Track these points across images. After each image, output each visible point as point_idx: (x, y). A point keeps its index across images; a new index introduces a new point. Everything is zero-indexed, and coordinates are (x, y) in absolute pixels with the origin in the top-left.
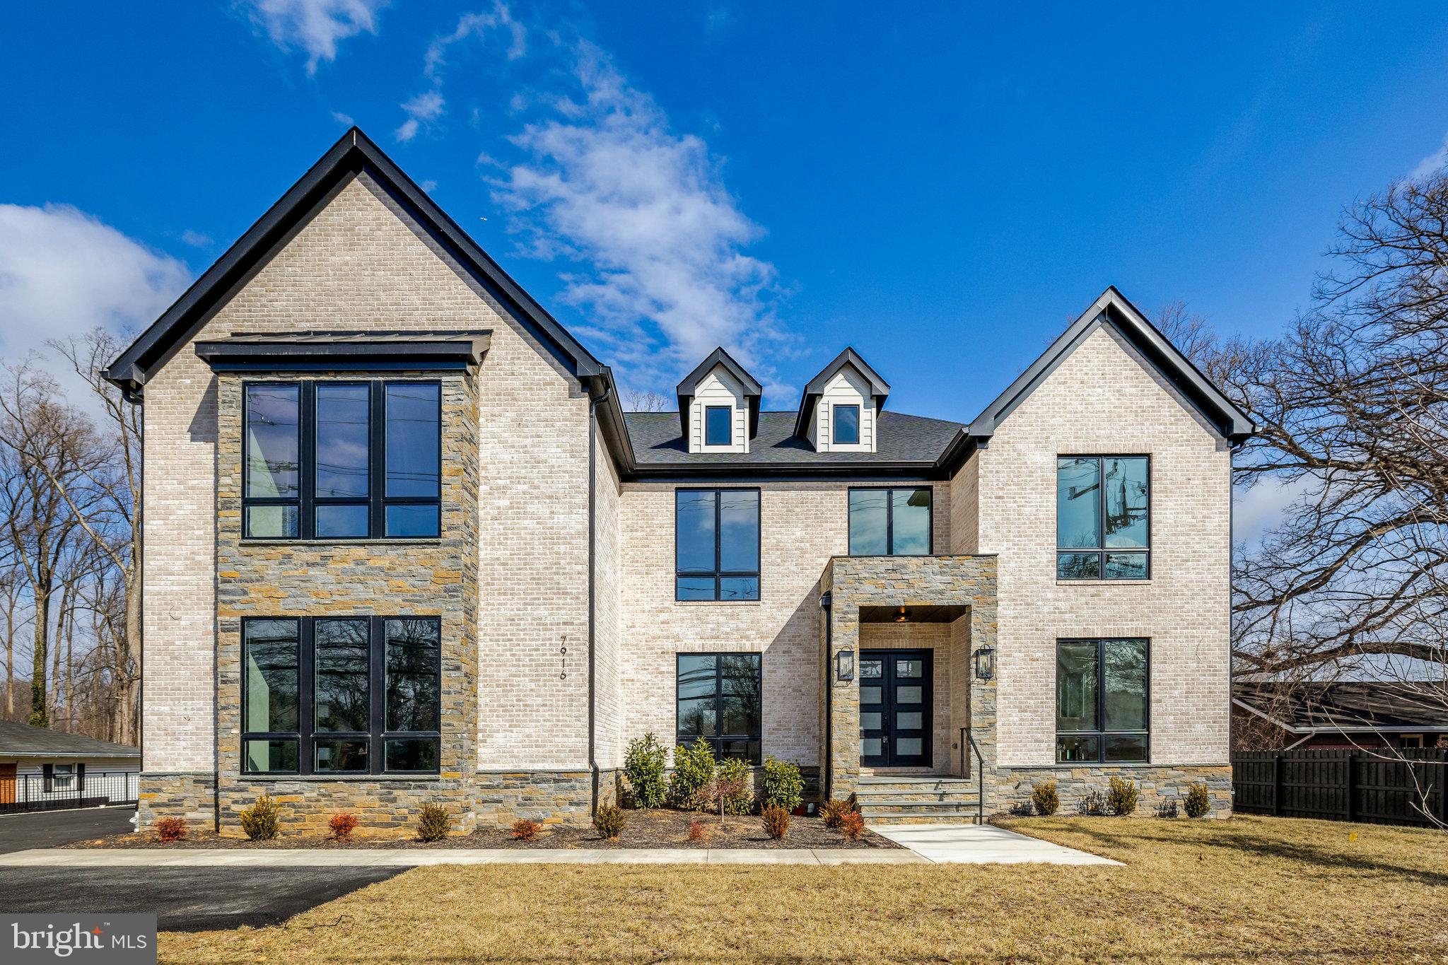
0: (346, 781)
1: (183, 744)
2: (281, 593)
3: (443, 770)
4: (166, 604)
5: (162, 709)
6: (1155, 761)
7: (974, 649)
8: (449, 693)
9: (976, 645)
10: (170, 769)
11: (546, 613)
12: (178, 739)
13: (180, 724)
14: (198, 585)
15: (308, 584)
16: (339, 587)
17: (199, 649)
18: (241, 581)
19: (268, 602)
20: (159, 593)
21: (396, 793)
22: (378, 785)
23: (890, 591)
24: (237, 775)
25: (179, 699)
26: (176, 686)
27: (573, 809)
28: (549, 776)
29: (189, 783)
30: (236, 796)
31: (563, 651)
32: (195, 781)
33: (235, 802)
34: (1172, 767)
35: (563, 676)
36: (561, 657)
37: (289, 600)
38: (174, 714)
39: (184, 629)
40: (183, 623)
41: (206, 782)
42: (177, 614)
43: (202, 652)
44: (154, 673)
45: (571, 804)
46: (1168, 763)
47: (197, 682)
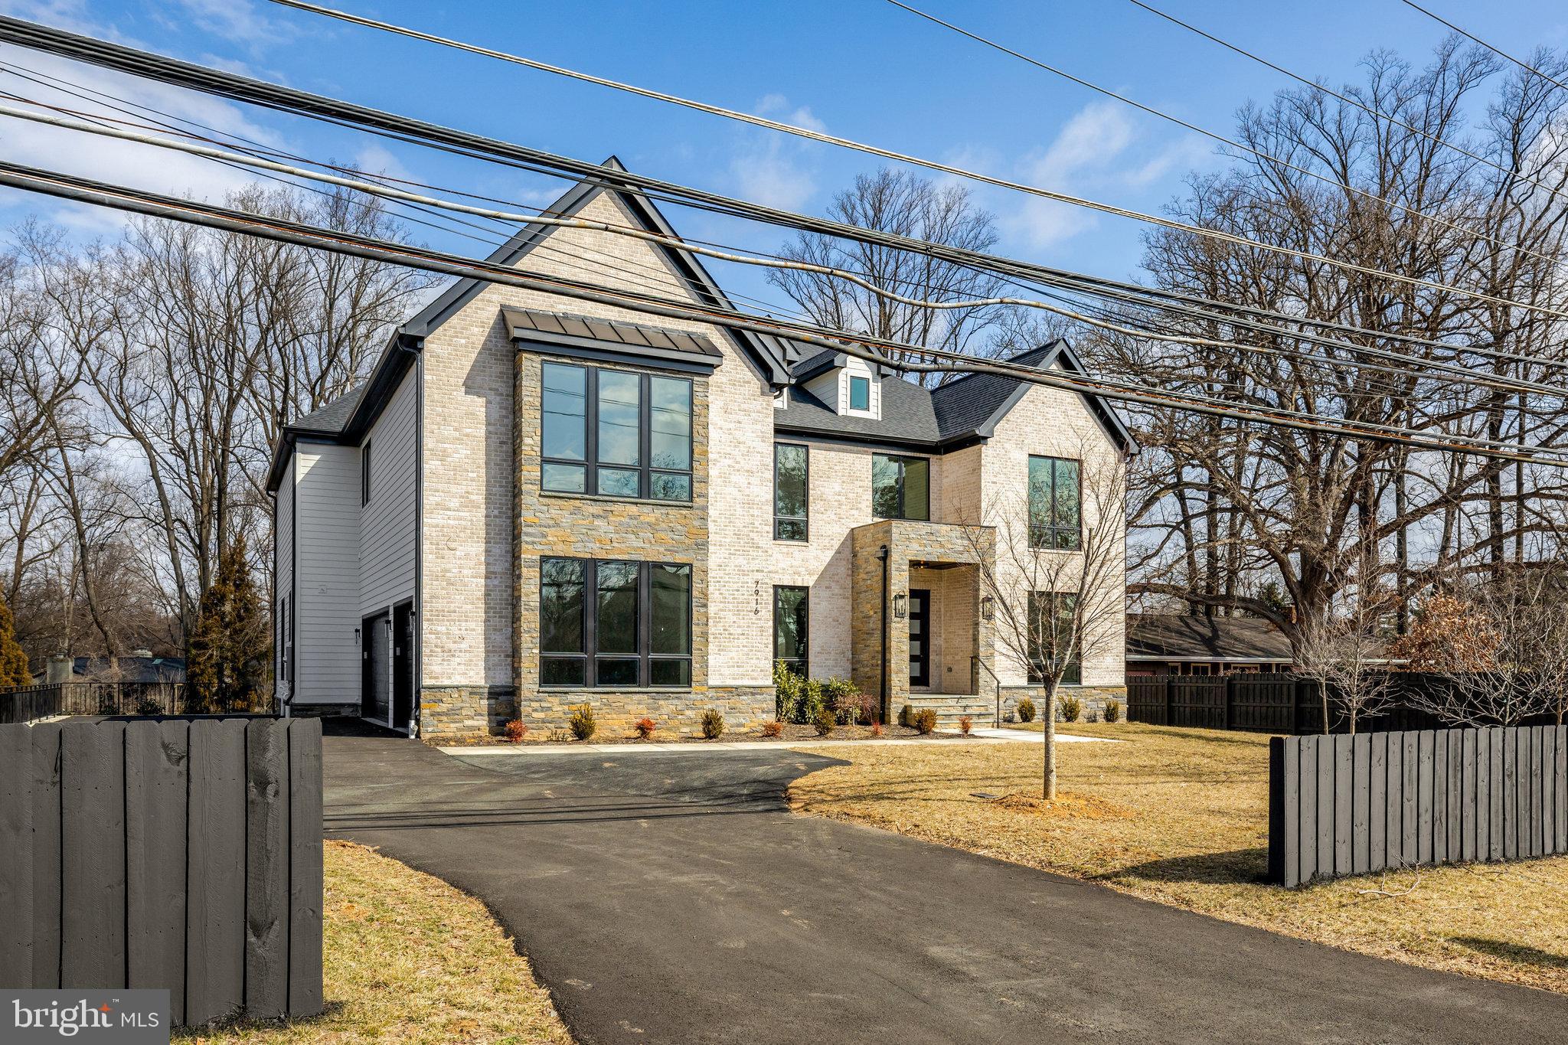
0: (622, 693)
1: (458, 660)
2: (572, 539)
3: (693, 684)
4: (443, 535)
5: (439, 628)
6: (1085, 683)
7: (981, 598)
8: (698, 624)
9: (983, 594)
10: (446, 682)
11: (745, 562)
12: (453, 656)
13: (455, 642)
14: (472, 520)
15: (593, 532)
16: (617, 536)
17: (472, 577)
18: (540, 526)
19: (561, 544)
20: (437, 526)
21: (661, 702)
22: (645, 696)
23: (928, 549)
24: (536, 687)
25: (454, 621)
26: (452, 609)
27: (764, 716)
28: (748, 690)
29: (465, 694)
30: (535, 705)
31: (757, 592)
32: (471, 693)
33: (535, 710)
34: (1094, 688)
35: (757, 612)
36: (755, 597)
37: (579, 545)
38: (449, 634)
39: (460, 559)
40: (458, 553)
41: (482, 694)
42: (453, 545)
43: (475, 580)
44: (432, 597)
45: (763, 712)
46: (1091, 685)
47: (470, 606)
